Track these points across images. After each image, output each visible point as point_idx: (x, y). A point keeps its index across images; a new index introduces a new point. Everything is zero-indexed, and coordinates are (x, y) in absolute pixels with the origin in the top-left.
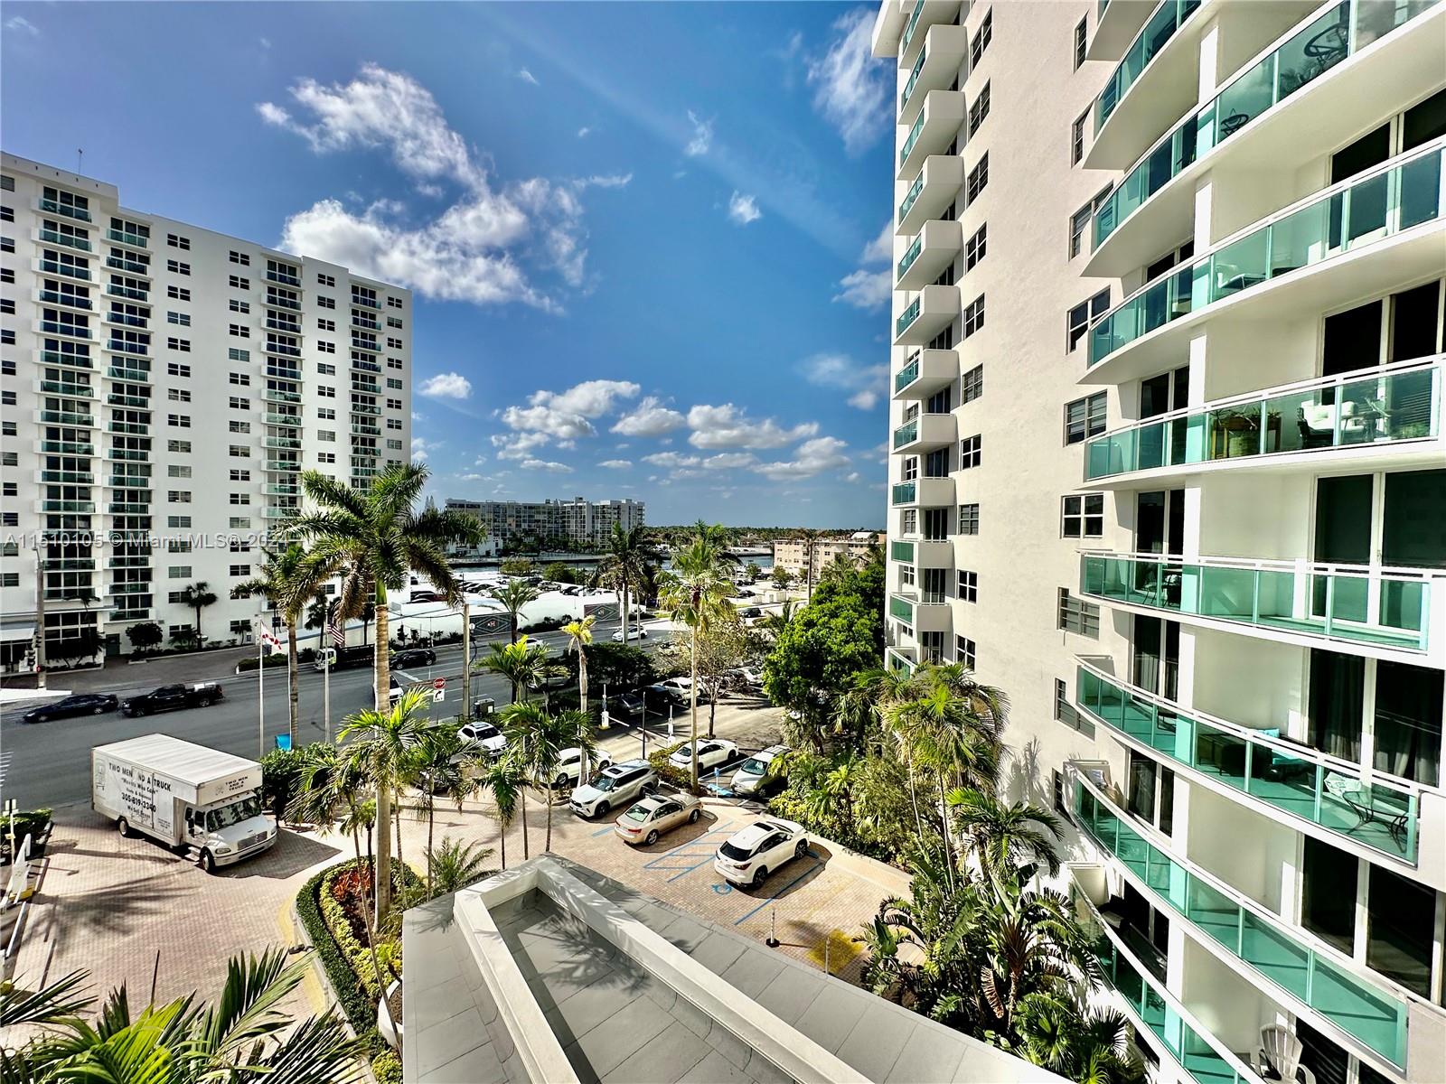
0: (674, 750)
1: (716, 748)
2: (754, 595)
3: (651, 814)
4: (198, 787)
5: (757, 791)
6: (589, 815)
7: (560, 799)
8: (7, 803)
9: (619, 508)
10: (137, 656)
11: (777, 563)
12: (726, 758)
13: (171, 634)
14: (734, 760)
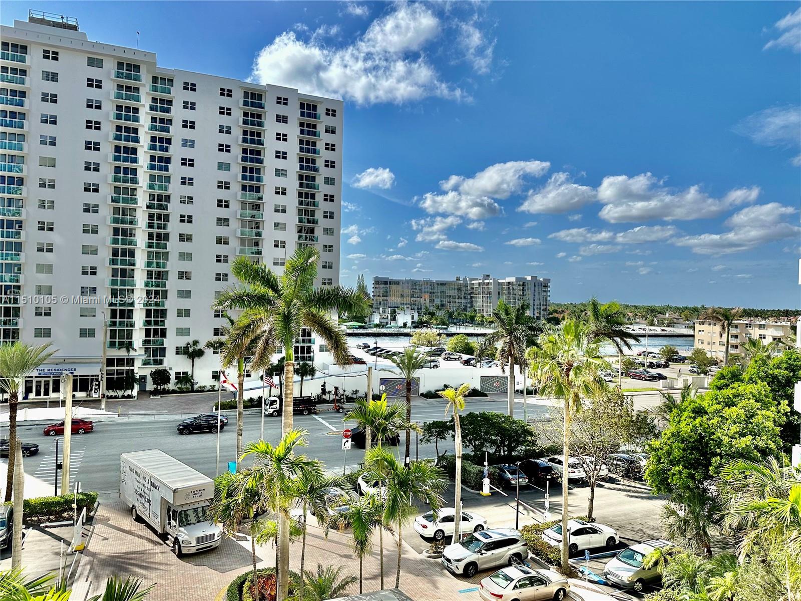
0: (548, 526)
1: (595, 531)
2: (666, 378)
3: (513, 584)
4: (175, 491)
5: (632, 583)
6: (458, 572)
7: (435, 552)
8: (77, 483)
9: (524, 284)
10: (155, 392)
11: (698, 345)
12: (603, 544)
13: (176, 378)
14: (613, 548)
